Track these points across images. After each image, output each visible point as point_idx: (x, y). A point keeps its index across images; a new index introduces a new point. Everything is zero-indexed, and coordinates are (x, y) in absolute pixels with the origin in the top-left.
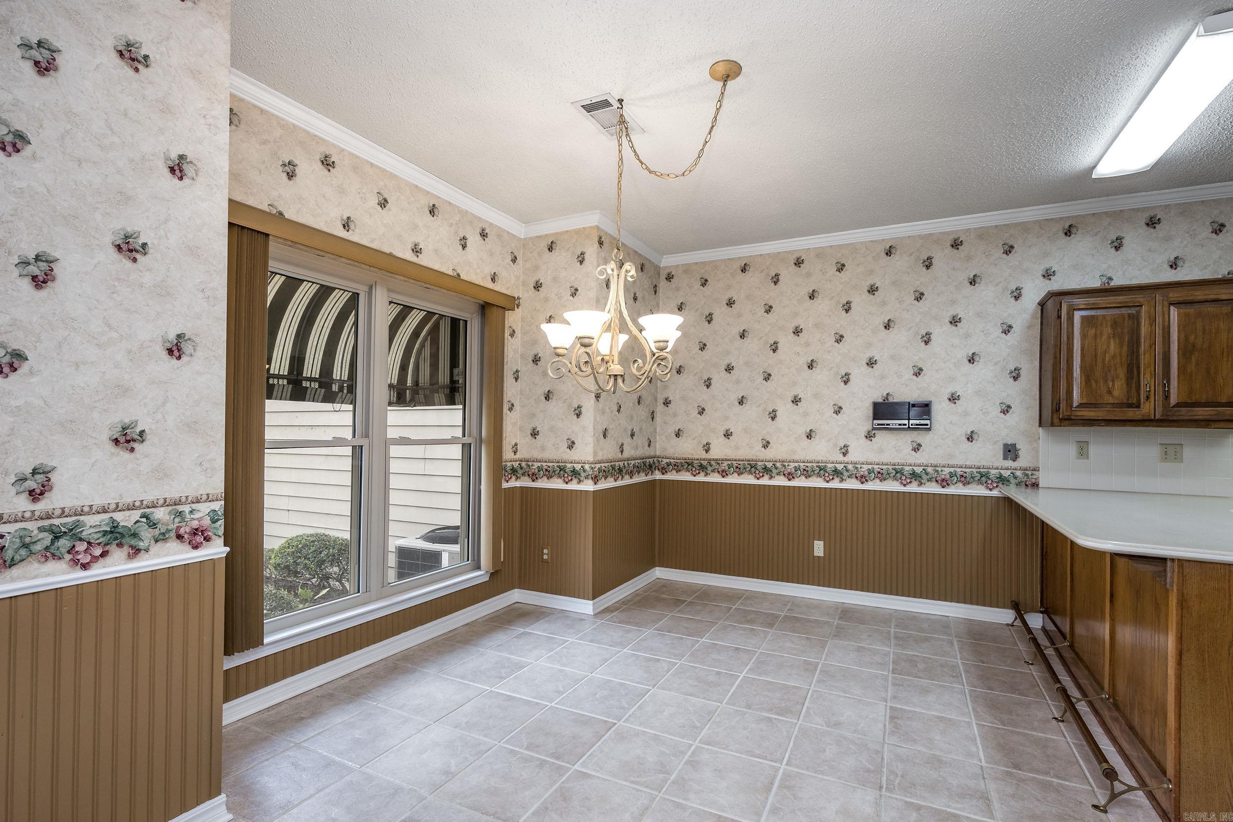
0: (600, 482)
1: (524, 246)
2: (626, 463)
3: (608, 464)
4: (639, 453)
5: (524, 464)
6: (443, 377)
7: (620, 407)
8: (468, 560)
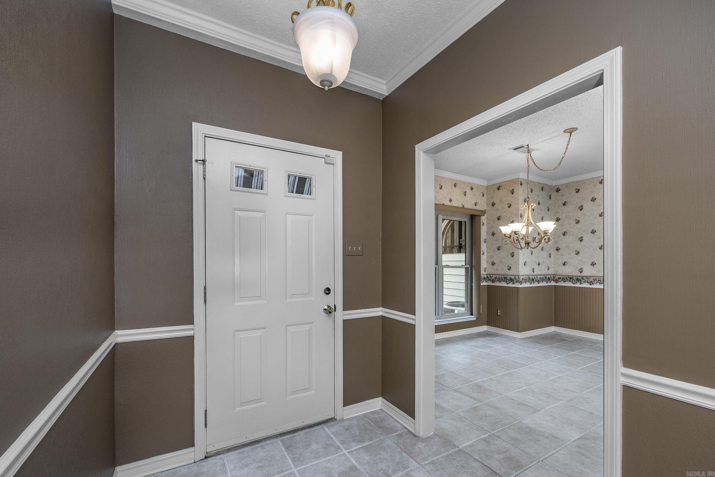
0: (523, 284)
1: (487, 189)
2: (536, 277)
3: (526, 277)
4: (543, 272)
5: (489, 276)
6: (456, 243)
7: (532, 252)
8: (468, 311)
